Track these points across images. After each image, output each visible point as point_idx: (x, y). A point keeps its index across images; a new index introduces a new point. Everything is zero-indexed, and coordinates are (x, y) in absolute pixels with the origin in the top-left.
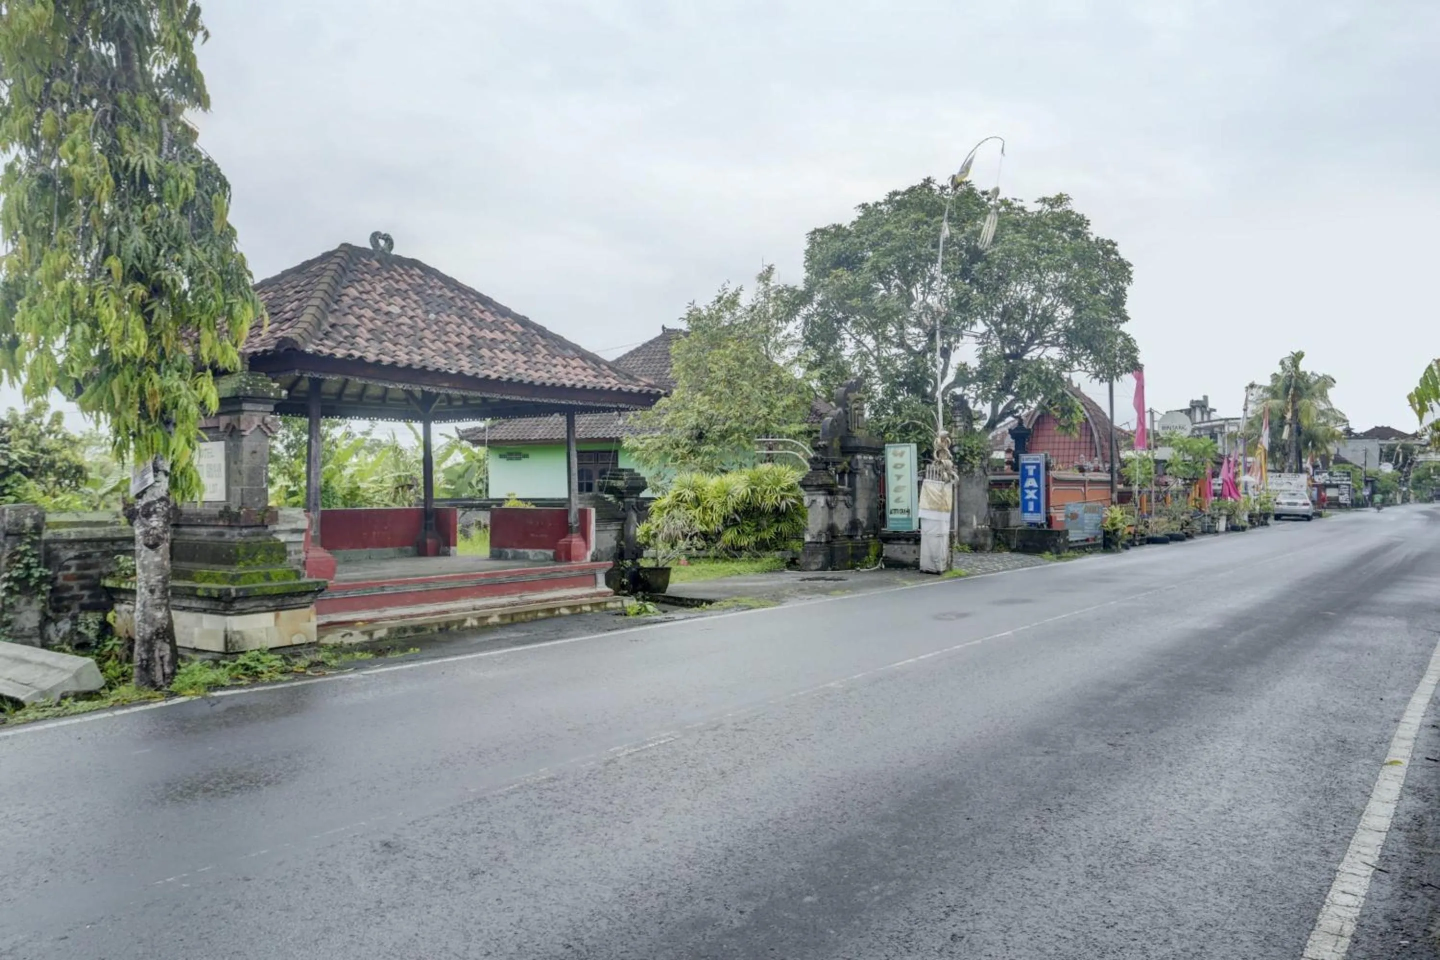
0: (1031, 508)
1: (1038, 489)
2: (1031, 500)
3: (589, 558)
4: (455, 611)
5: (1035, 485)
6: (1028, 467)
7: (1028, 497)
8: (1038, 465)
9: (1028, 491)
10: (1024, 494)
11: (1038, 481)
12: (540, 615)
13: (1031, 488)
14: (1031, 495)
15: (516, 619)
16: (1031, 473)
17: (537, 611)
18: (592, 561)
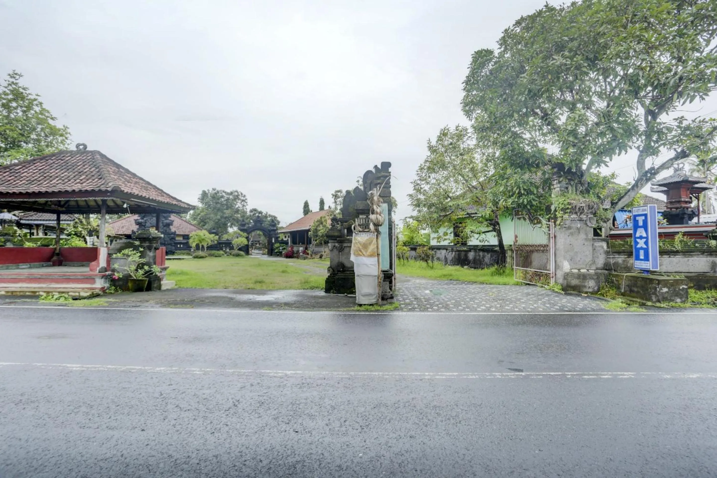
0: (642, 257)
1: (647, 238)
2: (642, 248)
3: (98, 271)
4: (11, 287)
5: (644, 235)
6: (637, 218)
7: (639, 246)
8: (646, 215)
9: (638, 240)
10: (637, 243)
11: (646, 231)
12: (27, 294)
13: (641, 237)
14: (641, 244)
15: (14, 294)
16: (641, 223)
17: (26, 292)
18: (99, 272)
